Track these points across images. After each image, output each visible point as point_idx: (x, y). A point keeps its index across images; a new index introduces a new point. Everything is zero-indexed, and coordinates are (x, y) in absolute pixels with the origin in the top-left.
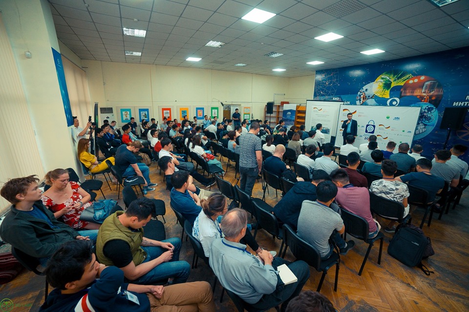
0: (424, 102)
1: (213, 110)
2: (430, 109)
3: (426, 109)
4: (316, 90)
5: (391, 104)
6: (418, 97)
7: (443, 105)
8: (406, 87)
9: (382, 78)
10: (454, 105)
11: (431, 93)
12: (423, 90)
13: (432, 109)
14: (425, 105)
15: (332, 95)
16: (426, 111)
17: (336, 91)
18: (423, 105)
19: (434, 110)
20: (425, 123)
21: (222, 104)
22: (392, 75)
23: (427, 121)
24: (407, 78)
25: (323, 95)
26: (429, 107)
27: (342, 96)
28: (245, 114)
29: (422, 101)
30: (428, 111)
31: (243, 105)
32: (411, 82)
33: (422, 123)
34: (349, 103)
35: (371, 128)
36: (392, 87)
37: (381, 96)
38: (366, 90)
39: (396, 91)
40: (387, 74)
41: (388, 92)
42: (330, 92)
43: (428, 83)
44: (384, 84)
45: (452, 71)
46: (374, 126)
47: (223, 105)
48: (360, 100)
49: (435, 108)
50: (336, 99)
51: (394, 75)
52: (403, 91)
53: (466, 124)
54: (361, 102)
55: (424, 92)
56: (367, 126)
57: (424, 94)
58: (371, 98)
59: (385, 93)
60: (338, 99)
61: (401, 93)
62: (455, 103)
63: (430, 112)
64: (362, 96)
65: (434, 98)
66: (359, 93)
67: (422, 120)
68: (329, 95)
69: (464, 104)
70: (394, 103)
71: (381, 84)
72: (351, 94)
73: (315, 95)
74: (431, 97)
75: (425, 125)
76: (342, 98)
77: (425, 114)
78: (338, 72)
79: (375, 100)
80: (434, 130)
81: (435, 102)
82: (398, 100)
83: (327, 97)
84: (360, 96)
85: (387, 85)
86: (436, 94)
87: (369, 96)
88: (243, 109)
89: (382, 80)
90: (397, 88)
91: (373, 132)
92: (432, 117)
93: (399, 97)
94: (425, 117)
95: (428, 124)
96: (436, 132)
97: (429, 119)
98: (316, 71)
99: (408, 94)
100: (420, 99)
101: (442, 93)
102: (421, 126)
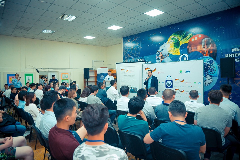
0: (206, 56)
1: (27, 77)
2: (211, 62)
3: (208, 62)
4: (125, 54)
5: (183, 60)
6: (201, 52)
7: (219, 58)
8: (190, 44)
9: (173, 39)
10: (226, 57)
11: (209, 48)
12: (203, 46)
13: (213, 61)
14: (207, 59)
15: (137, 57)
16: (209, 63)
17: (139, 53)
18: (206, 59)
19: (214, 62)
20: (211, 75)
21: (37, 70)
22: (179, 36)
23: (212, 73)
24: (190, 37)
25: (130, 58)
26: (210, 60)
27: (145, 57)
28: (63, 80)
29: (204, 56)
30: (210, 64)
31: (61, 72)
32: (193, 40)
33: (208, 74)
34: (151, 63)
35: (170, 83)
36: (180, 45)
37: (174, 54)
38: (162, 50)
39: (184, 48)
40: (175, 35)
41: (178, 50)
42: (135, 55)
43: (205, 40)
44: (175, 43)
45: (217, 29)
46: (172, 81)
47: (38, 72)
48: (159, 59)
49: (214, 60)
50: (140, 60)
51: (180, 36)
52: (189, 48)
53: (238, 73)
54: (160, 60)
55: (204, 48)
56: (167, 81)
57: (204, 50)
58: (167, 56)
59: (177, 51)
60: (142, 60)
61: (188, 50)
62: (226, 55)
63: (212, 65)
64: (160, 55)
65: (211, 52)
66: (157, 53)
67: (208, 72)
68: (135, 58)
69: (232, 55)
70: (185, 59)
71: (173, 44)
72: (151, 55)
73: (124, 59)
74: (209, 52)
75: (211, 76)
76: (145, 59)
77: (209, 67)
78: (139, 37)
79: (171, 58)
80: (219, 80)
81: (213, 55)
82: (187, 55)
83: (133, 60)
84: (158, 55)
85: (177, 44)
86: (212, 48)
87: (165, 55)
88: (60, 75)
89: (173, 41)
90: (185, 46)
91: (172, 87)
92: (214, 69)
93: (187, 54)
94: (210, 70)
95: (213, 75)
96: (221, 82)
97: (212, 70)
98: (123, 38)
99: (193, 51)
100: (203, 54)
101: (216, 48)
102: (208, 78)
